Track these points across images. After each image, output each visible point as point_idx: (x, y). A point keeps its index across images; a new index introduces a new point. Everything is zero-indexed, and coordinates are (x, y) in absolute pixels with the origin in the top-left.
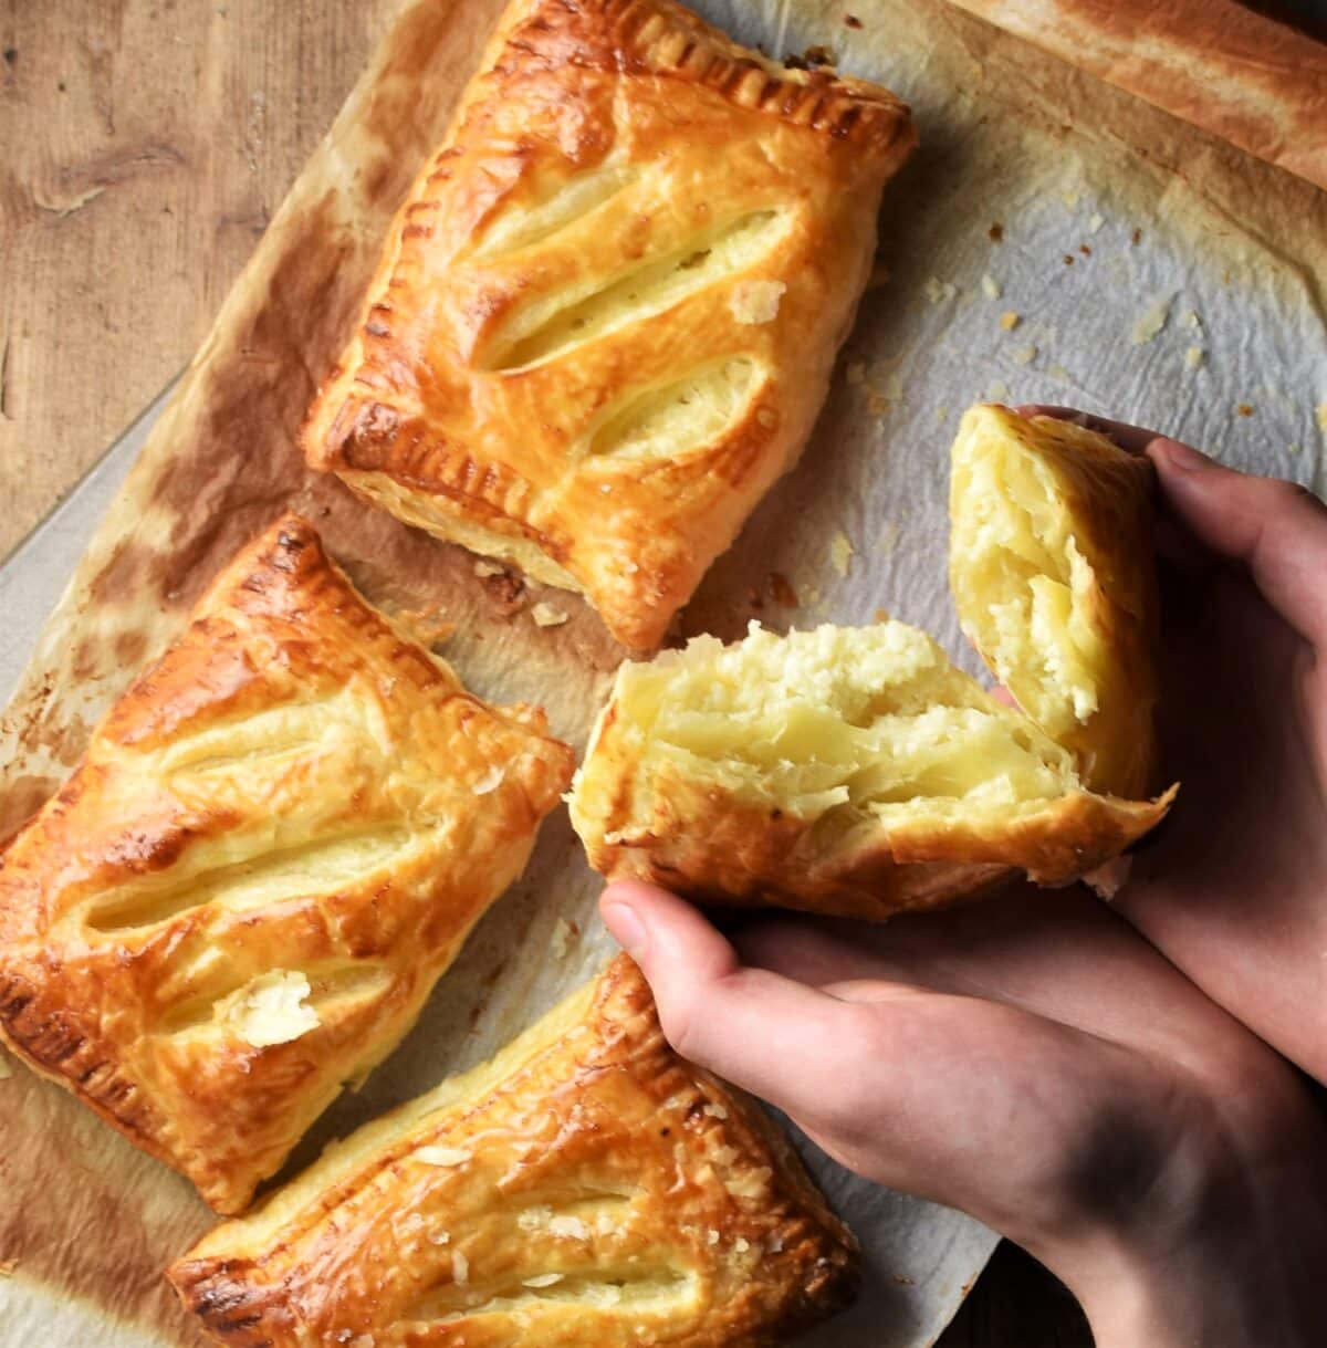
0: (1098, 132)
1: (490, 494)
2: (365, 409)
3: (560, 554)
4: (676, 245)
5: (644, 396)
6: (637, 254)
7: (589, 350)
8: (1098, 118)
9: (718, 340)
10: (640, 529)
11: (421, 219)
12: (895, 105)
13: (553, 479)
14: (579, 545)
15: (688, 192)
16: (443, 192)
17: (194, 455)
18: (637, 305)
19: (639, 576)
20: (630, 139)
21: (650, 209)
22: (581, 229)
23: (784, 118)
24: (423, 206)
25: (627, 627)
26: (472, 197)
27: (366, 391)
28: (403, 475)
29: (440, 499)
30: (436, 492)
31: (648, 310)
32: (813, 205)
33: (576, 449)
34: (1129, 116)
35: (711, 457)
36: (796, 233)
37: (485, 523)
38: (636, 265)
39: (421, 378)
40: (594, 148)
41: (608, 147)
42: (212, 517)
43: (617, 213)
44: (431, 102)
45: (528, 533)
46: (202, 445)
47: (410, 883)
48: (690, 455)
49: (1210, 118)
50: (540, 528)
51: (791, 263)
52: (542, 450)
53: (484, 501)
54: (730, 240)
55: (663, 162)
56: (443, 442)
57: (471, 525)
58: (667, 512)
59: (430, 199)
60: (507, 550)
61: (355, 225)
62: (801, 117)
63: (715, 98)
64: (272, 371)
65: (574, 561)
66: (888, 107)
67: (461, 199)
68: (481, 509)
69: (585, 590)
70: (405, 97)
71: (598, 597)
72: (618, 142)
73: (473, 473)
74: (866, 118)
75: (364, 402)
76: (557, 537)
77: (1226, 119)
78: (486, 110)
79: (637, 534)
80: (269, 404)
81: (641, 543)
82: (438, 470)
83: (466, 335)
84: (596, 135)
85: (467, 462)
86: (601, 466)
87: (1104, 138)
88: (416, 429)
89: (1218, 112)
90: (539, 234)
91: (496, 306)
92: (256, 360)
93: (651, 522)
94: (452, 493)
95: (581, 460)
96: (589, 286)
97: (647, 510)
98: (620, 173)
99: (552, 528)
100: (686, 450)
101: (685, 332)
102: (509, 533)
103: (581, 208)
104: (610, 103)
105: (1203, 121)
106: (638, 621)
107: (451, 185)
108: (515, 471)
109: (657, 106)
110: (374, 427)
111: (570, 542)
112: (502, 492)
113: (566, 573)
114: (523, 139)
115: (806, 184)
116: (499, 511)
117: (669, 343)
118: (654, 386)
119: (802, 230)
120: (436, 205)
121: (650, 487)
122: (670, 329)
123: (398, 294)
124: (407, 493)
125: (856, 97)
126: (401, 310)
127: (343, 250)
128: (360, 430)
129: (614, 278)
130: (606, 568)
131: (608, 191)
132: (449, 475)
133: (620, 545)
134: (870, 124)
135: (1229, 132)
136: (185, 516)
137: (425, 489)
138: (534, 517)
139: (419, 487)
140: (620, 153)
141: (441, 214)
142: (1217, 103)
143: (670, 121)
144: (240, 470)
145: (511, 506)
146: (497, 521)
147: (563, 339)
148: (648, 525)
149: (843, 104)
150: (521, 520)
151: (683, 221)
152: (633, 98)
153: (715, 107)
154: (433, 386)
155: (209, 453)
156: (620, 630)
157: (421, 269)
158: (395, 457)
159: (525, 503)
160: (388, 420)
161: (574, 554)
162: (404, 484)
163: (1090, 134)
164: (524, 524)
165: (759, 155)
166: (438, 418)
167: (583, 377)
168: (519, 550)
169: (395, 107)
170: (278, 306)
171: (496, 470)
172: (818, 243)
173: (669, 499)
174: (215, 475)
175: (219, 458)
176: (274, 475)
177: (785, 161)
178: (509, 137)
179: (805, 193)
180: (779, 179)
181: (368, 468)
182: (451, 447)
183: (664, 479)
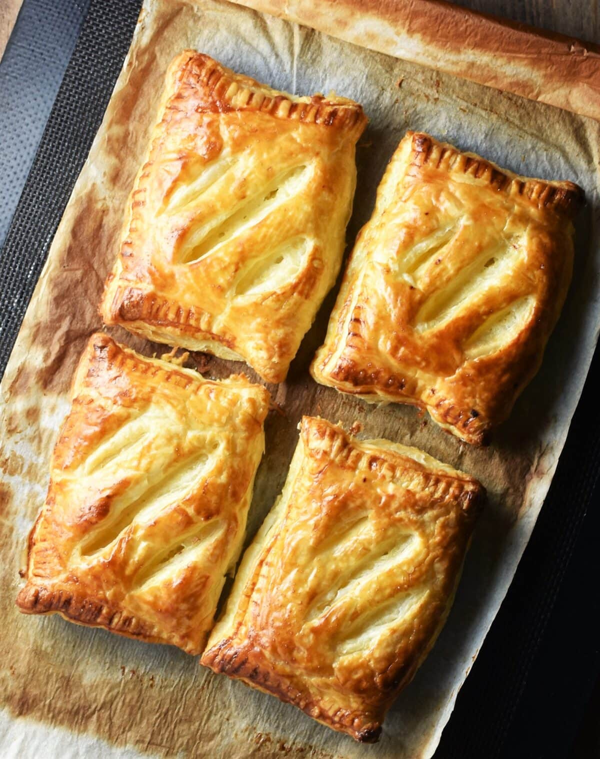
0: (451, 98)
1: (192, 322)
2: (127, 292)
3: (231, 345)
4: (261, 189)
5: (257, 264)
6: (244, 197)
7: (227, 246)
8: (451, 92)
9: (288, 231)
10: (266, 327)
11: (140, 197)
12: (353, 105)
13: (221, 311)
14: (238, 339)
15: (262, 164)
16: (147, 183)
17: (49, 320)
18: (248, 220)
19: (269, 349)
20: (230, 143)
21: (245, 175)
22: (215, 189)
23: (301, 120)
24: (139, 192)
25: (268, 374)
26: (161, 184)
27: (126, 283)
28: (150, 320)
29: (170, 329)
30: (167, 325)
31: (253, 222)
32: (322, 159)
33: (228, 294)
34: (465, 89)
35: (294, 287)
36: (316, 174)
37: (193, 336)
38: (244, 202)
39: (151, 273)
40: (215, 151)
41: (221, 149)
42: (61, 347)
43: (231, 179)
44: (134, 135)
45: (214, 337)
46: (51, 314)
47: (216, 477)
48: (284, 287)
49: (503, 84)
50: (219, 334)
51: (316, 188)
52: (213, 298)
53: (191, 326)
54: (286, 182)
55: (248, 151)
56: (166, 301)
57: (187, 338)
58: (277, 317)
59: (142, 187)
60: (206, 347)
61: (107, 199)
62: (310, 118)
63: (267, 117)
64: (79, 274)
65: (238, 347)
66: (351, 107)
67: (156, 184)
68: (191, 330)
69: (246, 360)
70: (122, 134)
71: (252, 363)
72: (225, 145)
73: (183, 314)
74: (341, 114)
75: (125, 288)
76: (227, 337)
77: (511, 84)
78: (161, 141)
79: (265, 329)
80: (80, 289)
81: (267, 334)
82: (166, 315)
83: (168, 249)
84: (215, 143)
85: (179, 309)
86: (242, 301)
87: (455, 101)
88: (152, 297)
89: (507, 81)
90: (195, 195)
91: (180, 232)
92: (71, 270)
93: (270, 322)
94: (174, 324)
95: (232, 299)
96: (222, 217)
97: (267, 317)
98: (229, 159)
99: (225, 333)
100: (282, 285)
101: (271, 230)
102: (205, 339)
103: (213, 180)
104: (218, 127)
105: (500, 86)
106: (273, 370)
107: (150, 179)
108: (202, 309)
109: (241, 126)
110: (133, 299)
111: (235, 338)
112: (198, 320)
113: (235, 353)
114: (180, 151)
115: (317, 150)
116: (198, 330)
117: (265, 236)
118: (261, 258)
119: (319, 173)
120: (145, 191)
121: (268, 306)
122: (264, 230)
123: (134, 235)
124: (153, 328)
125: (334, 105)
126: (137, 242)
127: (104, 211)
128: (126, 302)
129: (234, 211)
130: (253, 348)
131: (225, 169)
132: (171, 316)
133: (258, 335)
134: (343, 116)
135: (514, 89)
136: (49, 348)
137: (162, 325)
138: (215, 330)
139: (159, 324)
140: (227, 150)
141: (147, 193)
142: (506, 77)
143: (249, 131)
144: (71, 323)
145: (203, 326)
146: (199, 335)
147: (216, 242)
148: (270, 323)
149: (329, 109)
150: (209, 331)
151: (262, 177)
152: (228, 124)
153: (268, 121)
154: (157, 275)
155: (55, 317)
156: (265, 376)
157: (143, 221)
158: (145, 312)
159: (210, 324)
160: (138, 295)
161: (237, 343)
162: (151, 324)
163: (448, 100)
164: (211, 334)
165: (292, 140)
166: (162, 291)
167: (227, 259)
168: (212, 346)
169: (118, 140)
170: (77, 242)
171: (193, 310)
172: (328, 177)
173: (277, 310)
174: (60, 327)
175: (60, 318)
176: (88, 323)
177: (306, 141)
178: (174, 152)
179: (317, 154)
180: (304, 150)
181: (133, 320)
182: (170, 303)
183: (273, 301)
